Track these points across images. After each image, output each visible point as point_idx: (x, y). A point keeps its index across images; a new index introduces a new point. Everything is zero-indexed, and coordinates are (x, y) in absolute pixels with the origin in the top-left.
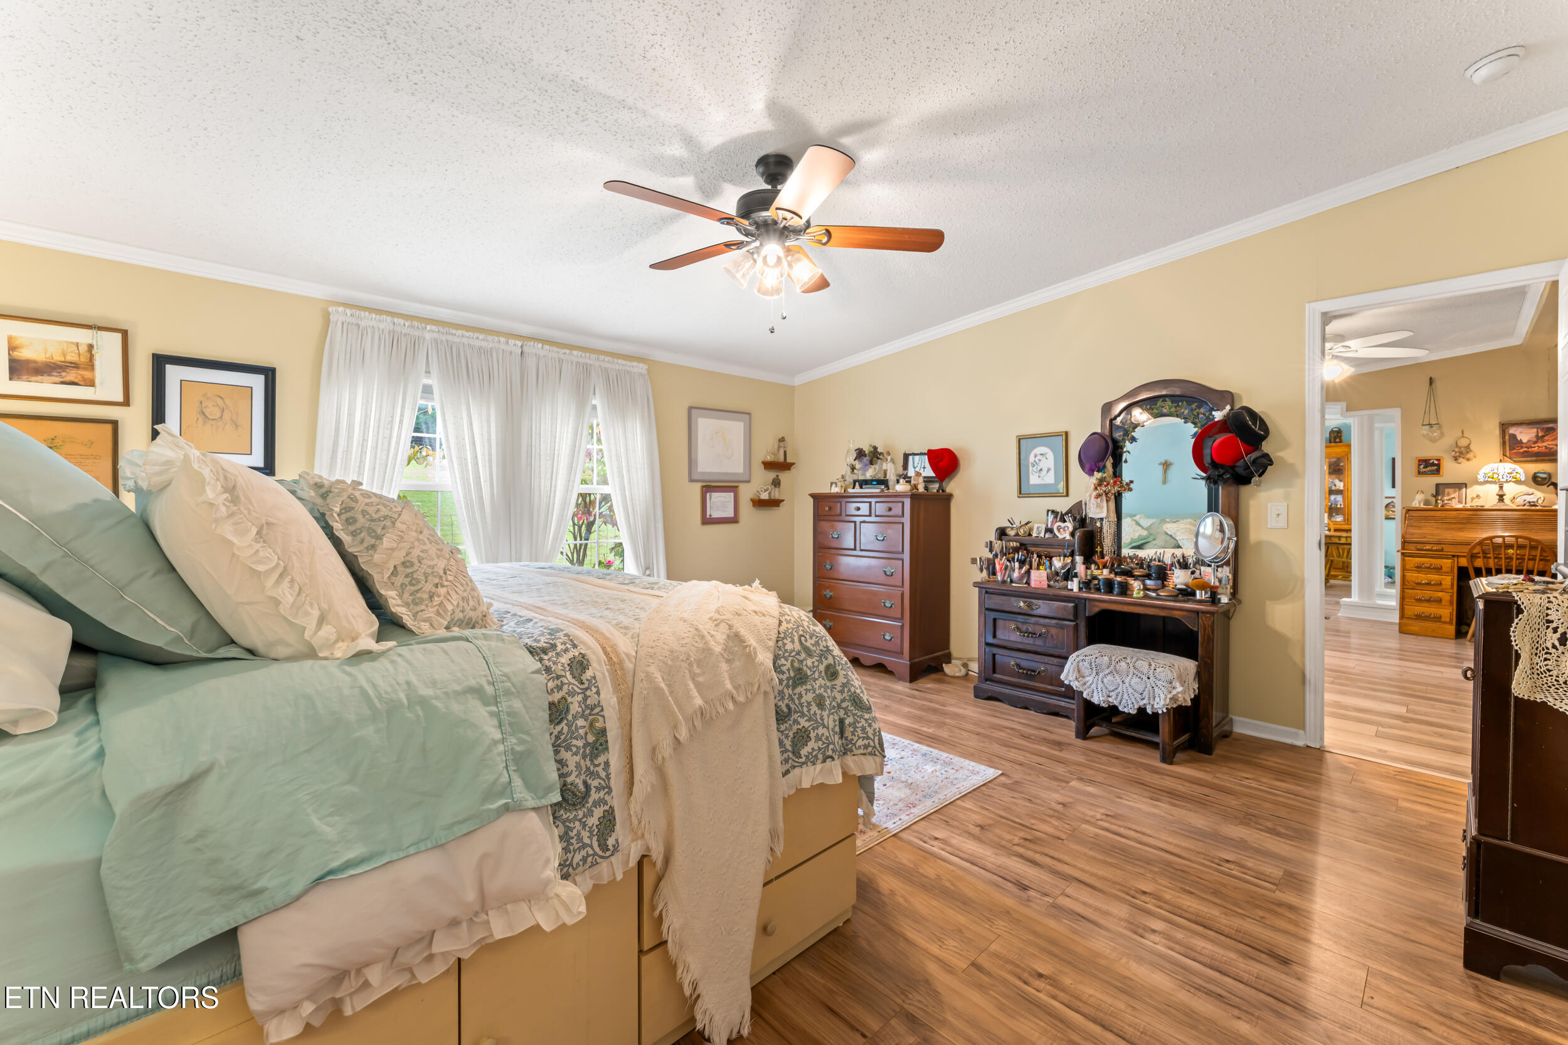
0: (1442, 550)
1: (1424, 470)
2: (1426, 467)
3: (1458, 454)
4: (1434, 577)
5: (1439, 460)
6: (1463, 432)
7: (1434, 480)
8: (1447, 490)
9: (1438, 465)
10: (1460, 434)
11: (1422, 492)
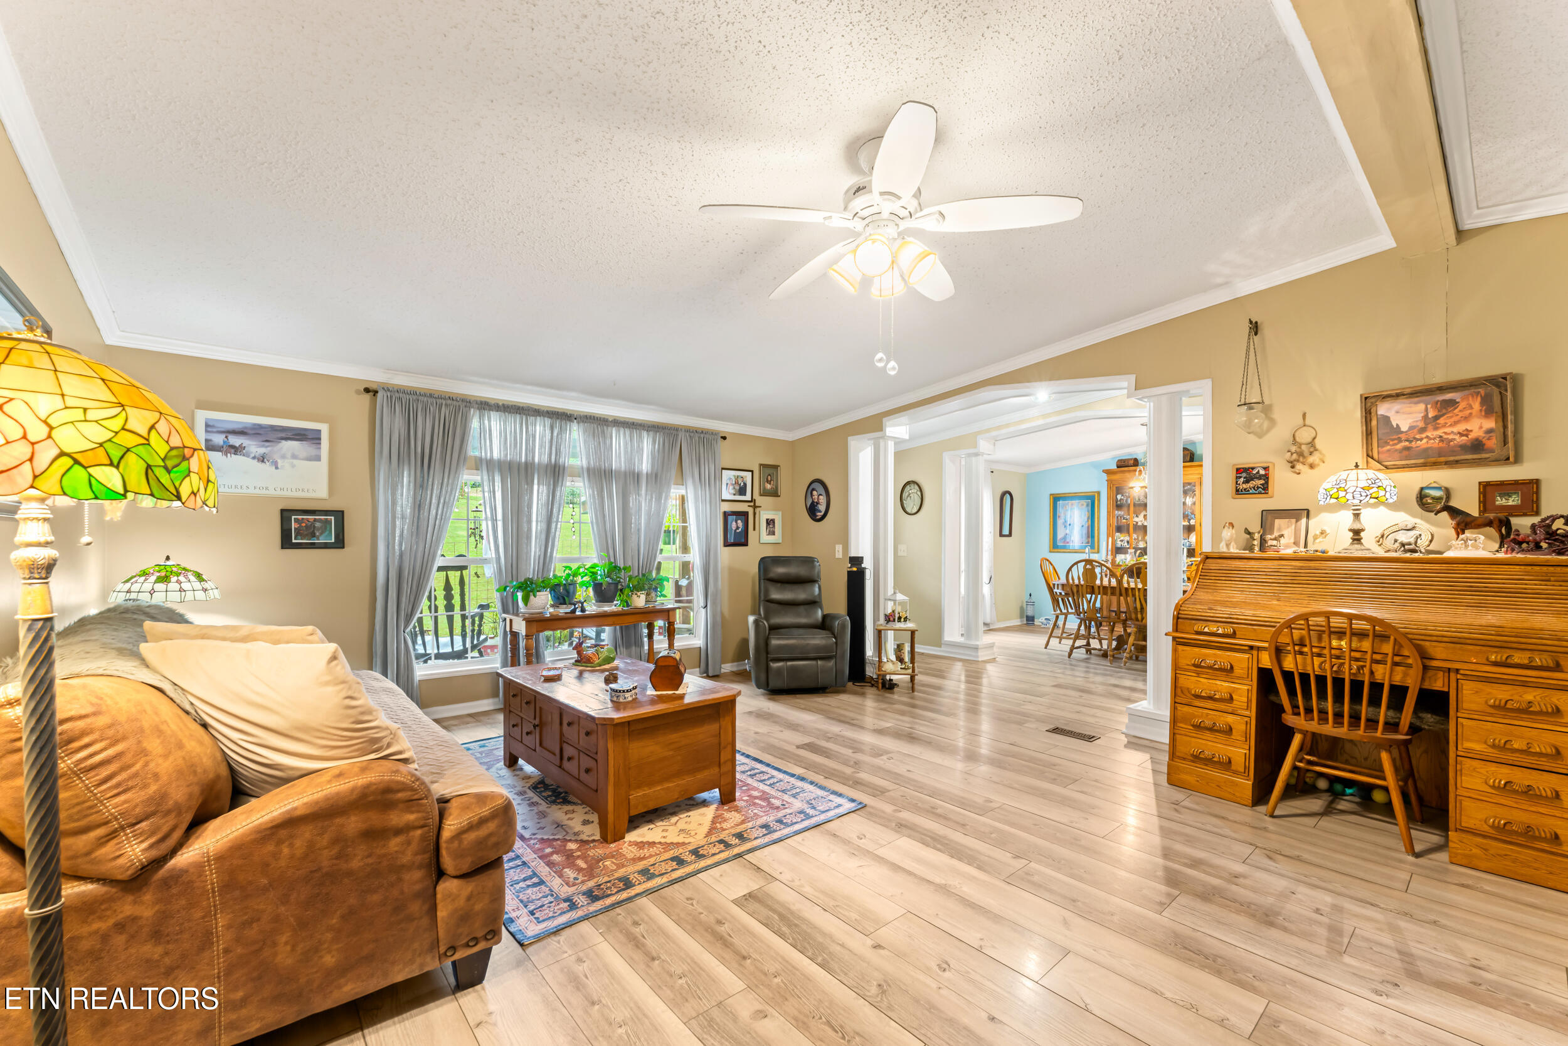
0: (1233, 635)
1: (1245, 486)
2: (1247, 481)
3: (1295, 456)
4: (1222, 686)
5: (1266, 469)
6: (1304, 415)
7: (1256, 505)
8: (1277, 522)
9: (1266, 477)
10: (1301, 422)
11: (1232, 525)
